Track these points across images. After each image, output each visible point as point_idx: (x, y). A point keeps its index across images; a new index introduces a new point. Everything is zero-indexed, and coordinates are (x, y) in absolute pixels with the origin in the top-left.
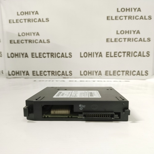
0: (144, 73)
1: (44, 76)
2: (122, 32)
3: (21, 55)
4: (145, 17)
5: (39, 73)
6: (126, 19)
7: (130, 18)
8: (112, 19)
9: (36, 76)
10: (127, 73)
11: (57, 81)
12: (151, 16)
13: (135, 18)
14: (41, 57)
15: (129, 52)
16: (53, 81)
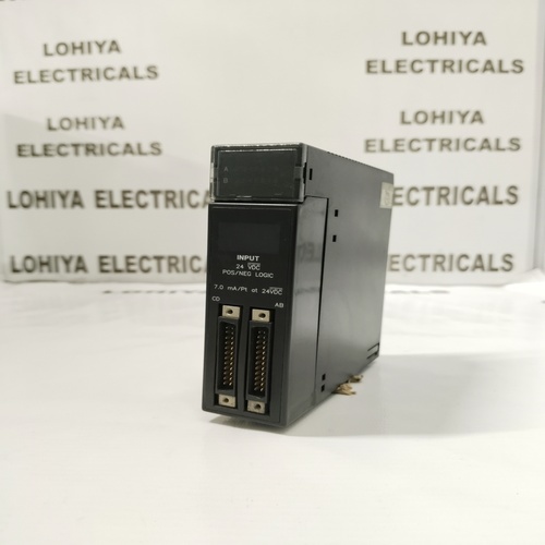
0: (498, 263)
1: (140, 275)
2: (421, 118)
3: (58, 200)
4: (501, 63)
5: (121, 265)
6: (433, 70)
7: (448, 66)
8: (384, 71)
9: (113, 275)
10: (439, 262)
11: (188, 292)
12: (521, 61)
13: (467, 66)
14: (130, 207)
15: (447, 188)
16: (173, 292)
